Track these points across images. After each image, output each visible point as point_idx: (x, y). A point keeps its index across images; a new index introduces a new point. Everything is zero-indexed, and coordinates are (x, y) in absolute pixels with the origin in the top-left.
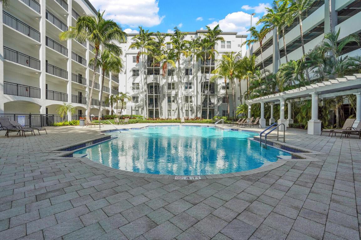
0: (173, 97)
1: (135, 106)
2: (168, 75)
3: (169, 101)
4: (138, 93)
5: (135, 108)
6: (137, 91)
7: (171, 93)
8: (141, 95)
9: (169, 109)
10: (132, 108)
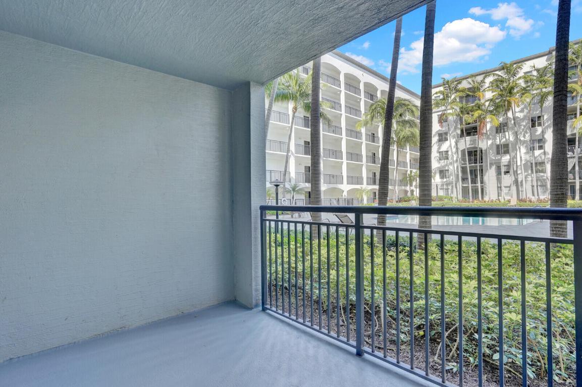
0: (505, 166)
1: (441, 183)
2: (497, 132)
3: (499, 173)
4: (446, 165)
5: (441, 186)
6: (444, 162)
7: (500, 159)
8: (451, 167)
9: (499, 186)
10: (437, 187)
